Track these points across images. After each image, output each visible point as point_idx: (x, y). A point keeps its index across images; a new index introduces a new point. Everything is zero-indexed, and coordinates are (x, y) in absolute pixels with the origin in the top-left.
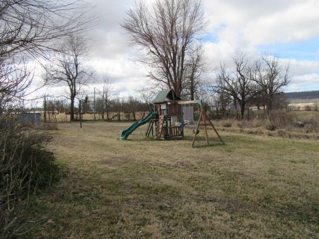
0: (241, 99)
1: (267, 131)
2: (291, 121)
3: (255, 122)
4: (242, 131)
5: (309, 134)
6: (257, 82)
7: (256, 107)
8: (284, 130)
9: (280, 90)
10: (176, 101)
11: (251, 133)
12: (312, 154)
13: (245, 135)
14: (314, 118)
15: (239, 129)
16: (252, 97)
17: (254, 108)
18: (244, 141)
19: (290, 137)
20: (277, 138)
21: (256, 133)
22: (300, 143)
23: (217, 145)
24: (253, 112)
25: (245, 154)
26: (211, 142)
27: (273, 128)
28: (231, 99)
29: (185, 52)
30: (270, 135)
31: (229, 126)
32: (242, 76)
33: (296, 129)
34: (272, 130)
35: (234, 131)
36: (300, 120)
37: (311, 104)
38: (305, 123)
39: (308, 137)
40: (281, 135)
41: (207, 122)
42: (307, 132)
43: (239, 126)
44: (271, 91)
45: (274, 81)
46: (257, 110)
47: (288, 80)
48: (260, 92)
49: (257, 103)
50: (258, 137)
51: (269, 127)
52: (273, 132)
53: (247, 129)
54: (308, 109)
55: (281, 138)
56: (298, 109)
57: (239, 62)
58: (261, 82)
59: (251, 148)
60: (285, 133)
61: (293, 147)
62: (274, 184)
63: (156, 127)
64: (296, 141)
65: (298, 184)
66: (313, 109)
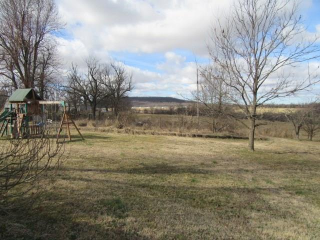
0: (91, 100)
1: (117, 129)
2: (134, 121)
3: (107, 122)
4: (96, 130)
5: (146, 131)
6: (106, 85)
7: (105, 109)
8: (129, 128)
9: (125, 95)
10: (38, 101)
11: (104, 131)
12: (147, 144)
13: (99, 133)
14: (150, 119)
15: (93, 127)
16: (102, 100)
17: (103, 110)
18: (100, 137)
19: (133, 133)
20: (124, 135)
21: (108, 131)
22: (140, 137)
23: (79, 140)
24: (103, 114)
25: (102, 146)
26: (72, 139)
27: (121, 127)
28: (81, 100)
29: (38, 49)
30: (119, 132)
31: (84, 125)
32: (94, 79)
33: (138, 127)
34: (121, 128)
35: (89, 130)
36: (140, 121)
37: (148, 108)
38: (143, 123)
39: (145, 133)
40: (127, 132)
41: (70, 121)
42: (145, 129)
43: (94, 125)
44: (118, 95)
45: (121, 87)
46: (105, 111)
47: (132, 87)
48: (108, 96)
49: (106, 105)
50: (109, 134)
51: (118, 126)
52: (121, 130)
53: (100, 128)
54: (146, 111)
55: (127, 134)
56: (139, 112)
57: (92, 66)
58: (110, 86)
59: (106, 142)
60: (130, 130)
61: (136, 140)
62: (125, 161)
63: (13, 126)
64: (137, 135)
65: (139, 160)
66: (149, 112)
